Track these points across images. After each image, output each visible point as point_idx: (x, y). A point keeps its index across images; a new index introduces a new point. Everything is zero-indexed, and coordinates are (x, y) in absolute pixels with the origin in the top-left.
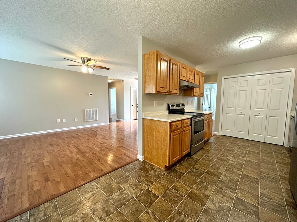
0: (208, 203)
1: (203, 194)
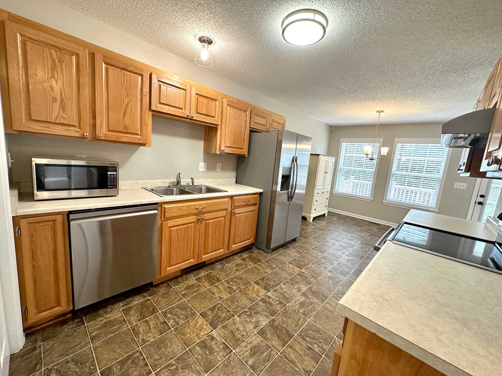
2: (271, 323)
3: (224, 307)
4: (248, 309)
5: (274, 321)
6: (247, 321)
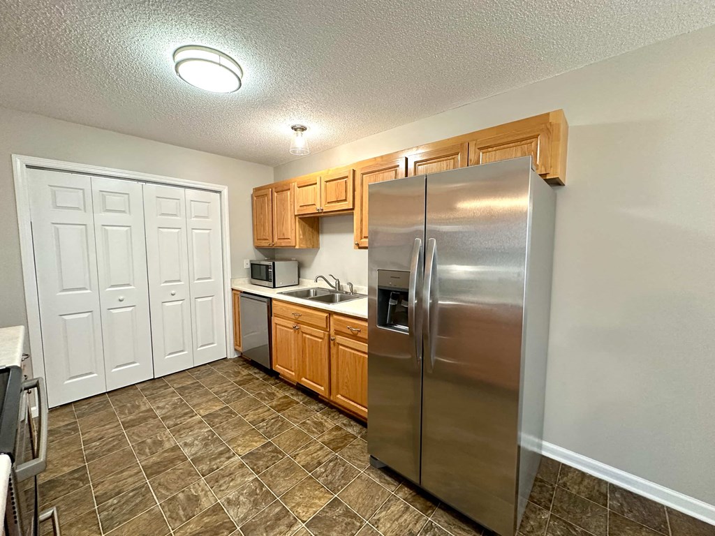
0: (232, 514)
1: (205, 514)
2: (228, 525)
4: (268, 492)
5: (232, 528)
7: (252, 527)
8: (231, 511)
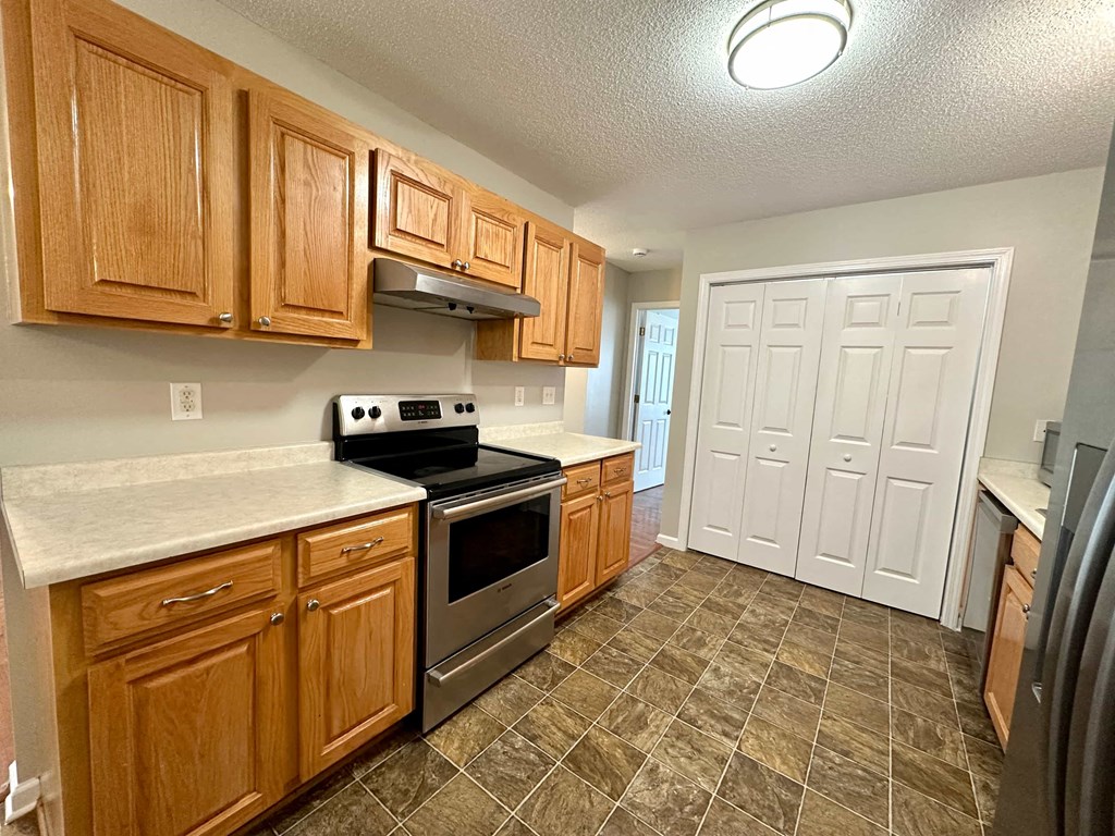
3: (765, 819)
6: (680, 782)
7: (624, 826)
8: (641, 780)
